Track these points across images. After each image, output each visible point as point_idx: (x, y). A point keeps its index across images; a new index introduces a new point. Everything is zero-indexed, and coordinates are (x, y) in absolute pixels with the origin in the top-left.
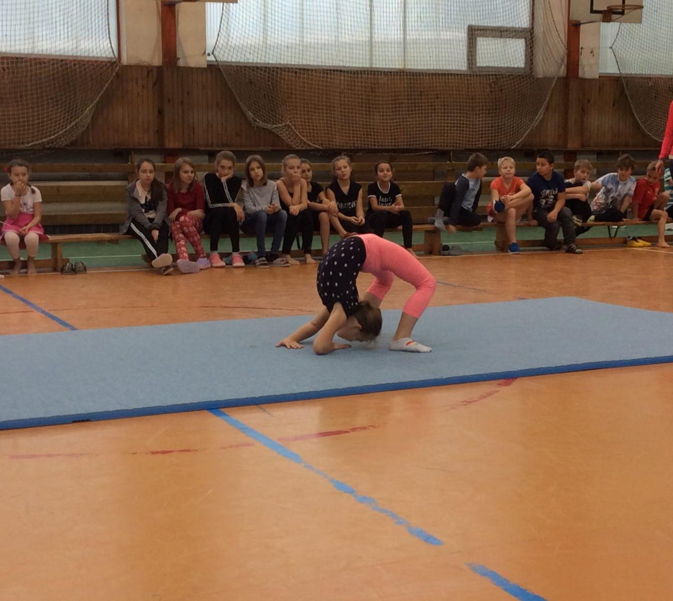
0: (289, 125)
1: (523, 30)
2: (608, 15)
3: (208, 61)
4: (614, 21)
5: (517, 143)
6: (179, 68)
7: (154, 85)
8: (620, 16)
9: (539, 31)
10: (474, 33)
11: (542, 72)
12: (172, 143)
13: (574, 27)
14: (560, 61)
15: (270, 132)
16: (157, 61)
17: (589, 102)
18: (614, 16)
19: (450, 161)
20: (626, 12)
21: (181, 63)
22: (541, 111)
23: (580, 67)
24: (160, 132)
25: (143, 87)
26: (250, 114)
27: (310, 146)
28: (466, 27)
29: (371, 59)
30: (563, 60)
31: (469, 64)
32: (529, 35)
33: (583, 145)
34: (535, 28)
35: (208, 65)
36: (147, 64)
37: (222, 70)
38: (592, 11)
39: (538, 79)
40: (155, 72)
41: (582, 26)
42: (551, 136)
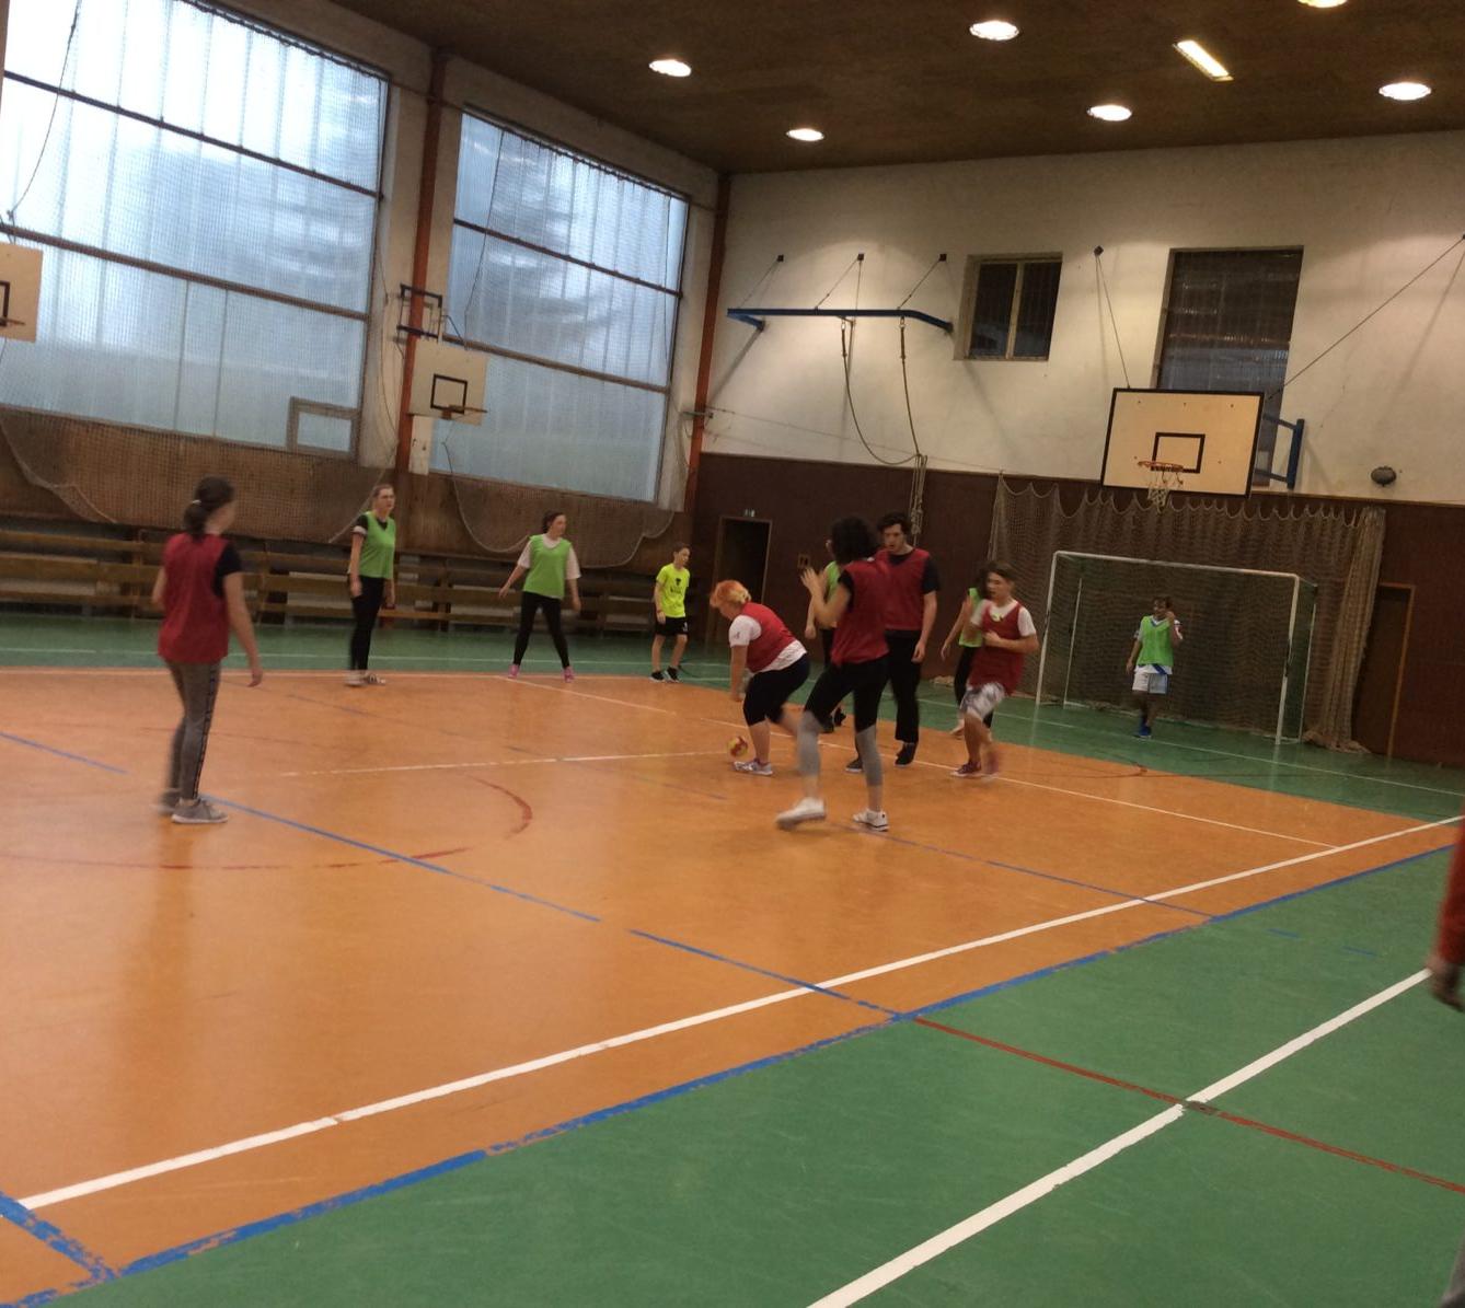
0: (74, 489)
1: (351, 411)
2: (448, 413)
4: (453, 420)
5: (338, 535)
8: (459, 415)
9: (368, 415)
10: (297, 406)
11: (370, 459)
13: (406, 419)
14: (389, 450)
15: (49, 492)
17: (416, 498)
18: (454, 415)
19: (265, 550)
20: (466, 412)
23: (410, 462)
26: (26, 467)
28: (288, 398)
29: (175, 422)
30: (393, 450)
31: (288, 440)
32: (357, 418)
33: (407, 547)
34: (364, 414)
38: (433, 406)
39: (364, 468)
41: (415, 417)
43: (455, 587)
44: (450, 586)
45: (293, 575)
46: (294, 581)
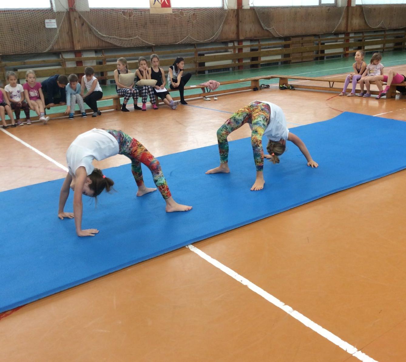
0: (273, 28)
3: (250, 7)
5: (335, 30)
6: (244, 9)
7: (236, 16)
11: (340, 4)
12: (241, 38)
15: (268, 31)
16: (236, 7)
17: (353, 15)
21: (244, 8)
22: (341, 18)
23: (351, 3)
24: (238, 34)
25: (232, 17)
26: (262, 24)
27: (279, 35)
31: (319, 3)
35: (250, 8)
36: (232, 9)
37: (255, 9)
40: (236, 11)
42: (343, 28)
43: (366, 41)
44: (364, 40)
45: (326, 44)
46: (326, 46)
